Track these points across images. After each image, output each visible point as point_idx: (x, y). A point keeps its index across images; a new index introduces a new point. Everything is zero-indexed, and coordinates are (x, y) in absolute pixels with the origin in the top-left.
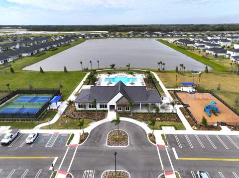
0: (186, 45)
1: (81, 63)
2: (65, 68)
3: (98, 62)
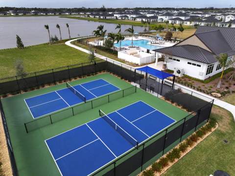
3: (68, 26)
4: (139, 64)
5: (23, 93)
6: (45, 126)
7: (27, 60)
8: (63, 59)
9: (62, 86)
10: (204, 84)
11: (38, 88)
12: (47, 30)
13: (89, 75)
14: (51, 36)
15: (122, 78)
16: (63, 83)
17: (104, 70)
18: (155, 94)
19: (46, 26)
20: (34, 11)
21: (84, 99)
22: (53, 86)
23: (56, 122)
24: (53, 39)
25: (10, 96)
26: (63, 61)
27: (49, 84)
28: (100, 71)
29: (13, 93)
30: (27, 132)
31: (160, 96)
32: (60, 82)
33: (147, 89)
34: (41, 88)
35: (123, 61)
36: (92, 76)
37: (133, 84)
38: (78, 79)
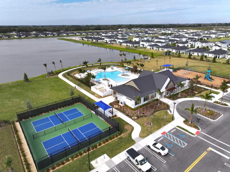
0: (97, 41)
1: (45, 65)
2: (26, 76)
3: (61, 62)
4: (102, 96)
5: (30, 118)
6: (42, 136)
7: (31, 93)
8: (55, 92)
9: (52, 114)
10: (132, 111)
11: (39, 115)
12: (45, 67)
13: (69, 105)
14: (48, 71)
15: (87, 108)
16: (53, 111)
17: (79, 102)
18: (101, 118)
19: (44, 65)
20: (34, 32)
21: (62, 122)
22: (47, 113)
23: (47, 134)
24: (49, 73)
25: (24, 120)
26: (55, 94)
27: (45, 112)
28: (76, 103)
29: (25, 118)
30: (34, 139)
31: (103, 120)
32: (51, 111)
33: (98, 115)
34: (40, 115)
35: (93, 94)
36: (71, 106)
37: (92, 112)
38: (62, 108)
